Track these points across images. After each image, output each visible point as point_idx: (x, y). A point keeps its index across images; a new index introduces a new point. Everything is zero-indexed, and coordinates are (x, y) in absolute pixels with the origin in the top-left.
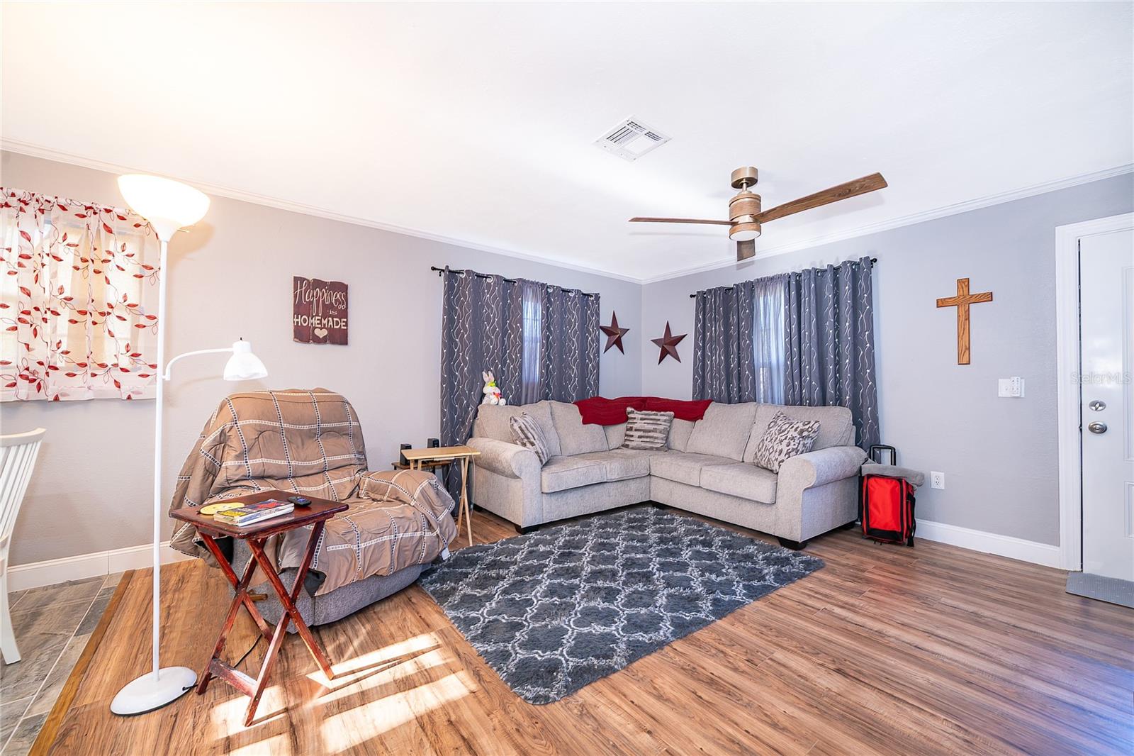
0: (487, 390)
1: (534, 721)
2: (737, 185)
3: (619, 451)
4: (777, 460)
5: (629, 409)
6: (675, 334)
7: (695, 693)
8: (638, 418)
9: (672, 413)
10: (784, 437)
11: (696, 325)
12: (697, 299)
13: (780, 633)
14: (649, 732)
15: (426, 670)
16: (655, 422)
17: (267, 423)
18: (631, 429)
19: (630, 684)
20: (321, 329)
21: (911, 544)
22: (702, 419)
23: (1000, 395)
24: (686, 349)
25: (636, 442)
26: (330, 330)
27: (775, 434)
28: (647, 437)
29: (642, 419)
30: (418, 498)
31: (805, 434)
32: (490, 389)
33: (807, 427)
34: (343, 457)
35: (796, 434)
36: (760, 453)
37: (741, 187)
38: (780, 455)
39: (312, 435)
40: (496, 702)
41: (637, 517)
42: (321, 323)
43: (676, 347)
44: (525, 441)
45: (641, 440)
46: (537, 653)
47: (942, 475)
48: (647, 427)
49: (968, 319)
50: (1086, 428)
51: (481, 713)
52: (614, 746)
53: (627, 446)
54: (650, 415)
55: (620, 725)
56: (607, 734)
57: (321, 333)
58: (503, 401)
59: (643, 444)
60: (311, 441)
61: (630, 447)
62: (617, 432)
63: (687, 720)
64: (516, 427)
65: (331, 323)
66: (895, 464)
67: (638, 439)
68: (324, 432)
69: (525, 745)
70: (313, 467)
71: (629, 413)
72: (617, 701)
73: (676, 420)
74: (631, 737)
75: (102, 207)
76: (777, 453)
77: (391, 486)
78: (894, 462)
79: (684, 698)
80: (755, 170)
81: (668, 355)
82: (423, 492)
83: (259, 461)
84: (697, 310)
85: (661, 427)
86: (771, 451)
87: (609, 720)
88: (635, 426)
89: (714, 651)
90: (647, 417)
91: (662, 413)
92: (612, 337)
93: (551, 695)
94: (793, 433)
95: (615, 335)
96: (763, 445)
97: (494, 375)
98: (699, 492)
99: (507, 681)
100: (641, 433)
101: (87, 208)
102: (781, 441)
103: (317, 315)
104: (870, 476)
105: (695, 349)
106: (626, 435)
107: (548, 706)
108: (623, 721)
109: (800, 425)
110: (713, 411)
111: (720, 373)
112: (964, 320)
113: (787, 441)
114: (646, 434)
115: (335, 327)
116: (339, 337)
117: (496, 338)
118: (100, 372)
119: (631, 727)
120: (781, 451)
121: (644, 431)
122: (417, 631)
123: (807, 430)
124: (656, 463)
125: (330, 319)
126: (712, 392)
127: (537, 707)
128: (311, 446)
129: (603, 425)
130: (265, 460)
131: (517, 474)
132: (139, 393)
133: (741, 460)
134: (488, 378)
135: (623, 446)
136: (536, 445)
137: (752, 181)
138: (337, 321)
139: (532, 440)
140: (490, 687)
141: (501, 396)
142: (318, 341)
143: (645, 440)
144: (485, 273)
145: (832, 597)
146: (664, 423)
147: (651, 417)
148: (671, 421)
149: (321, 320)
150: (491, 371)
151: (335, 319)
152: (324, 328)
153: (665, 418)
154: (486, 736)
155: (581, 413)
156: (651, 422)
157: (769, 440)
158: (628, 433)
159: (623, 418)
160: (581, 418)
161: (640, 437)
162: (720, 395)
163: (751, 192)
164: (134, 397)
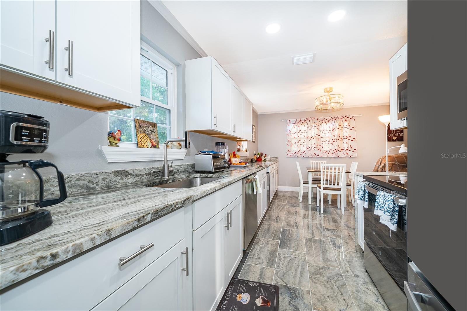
17: (394, 163)
20: (395, 137)
26: (397, 137)
42: (394, 135)
57: (394, 138)
65: (398, 135)
75: (345, 116)
101: (342, 117)
103: (393, 133)
115: (399, 136)
116: (400, 139)
118: (341, 151)
125: (398, 134)
132: (352, 155)
138: (400, 134)
142: (394, 140)
149: (394, 134)
151: (399, 134)
152: (396, 136)
164: (351, 156)
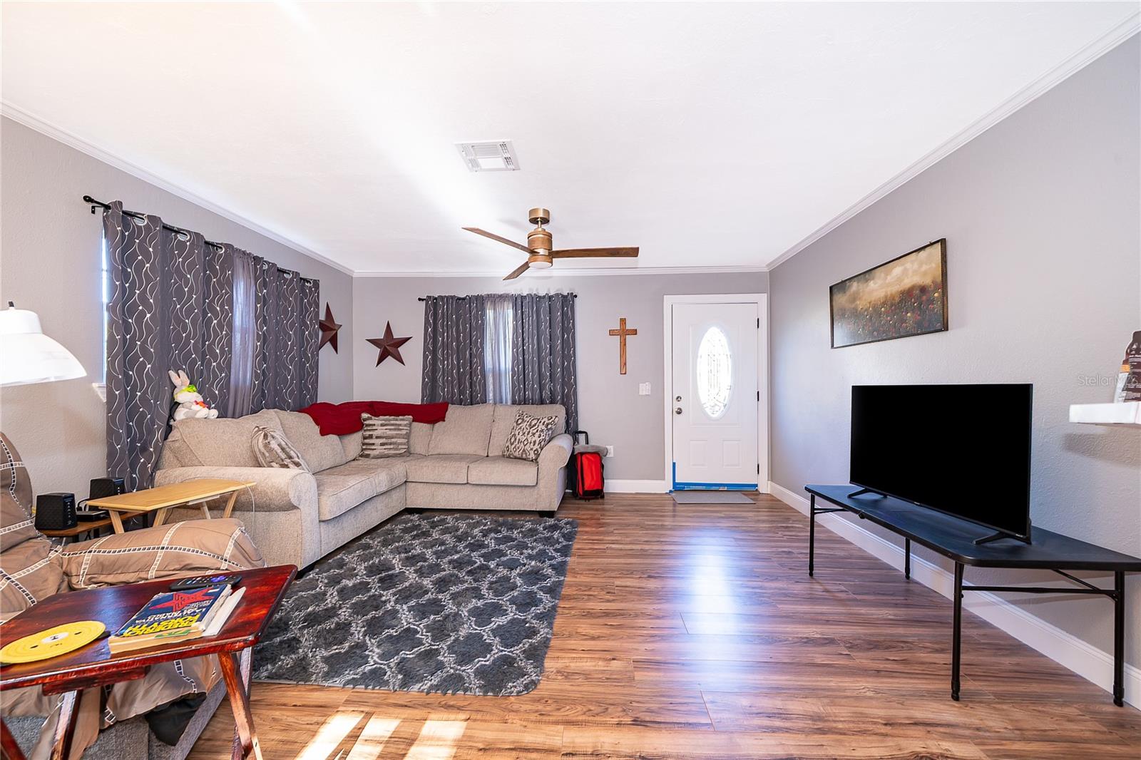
0: (180, 396)
1: (544, 701)
2: (534, 221)
3: (356, 463)
4: (532, 449)
5: (365, 415)
6: (397, 335)
7: (606, 625)
8: (378, 425)
9: (411, 417)
10: (535, 431)
11: (426, 330)
12: (426, 304)
13: (605, 571)
14: (614, 659)
15: (391, 737)
16: (397, 427)
18: (371, 437)
19: (568, 642)
21: (603, 497)
22: (444, 421)
23: (640, 393)
24: (414, 352)
25: (379, 450)
27: (527, 429)
28: (391, 444)
29: (382, 425)
30: (233, 556)
31: (550, 426)
32: (187, 395)
33: (551, 421)
35: (544, 427)
36: (513, 446)
37: (537, 223)
38: (534, 445)
40: (499, 712)
41: (407, 526)
43: (399, 349)
44: (287, 461)
45: (384, 447)
46: (479, 661)
47: (612, 447)
48: (389, 433)
49: (625, 345)
50: (674, 412)
51: (497, 725)
52: (607, 679)
53: (367, 456)
54: (390, 420)
55: (595, 666)
56: (596, 676)
58: (214, 413)
59: (386, 452)
61: (372, 456)
62: (354, 440)
63: (621, 640)
64: (274, 445)
66: (588, 443)
67: (382, 447)
69: (560, 718)
71: (365, 420)
72: (574, 655)
73: (415, 424)
74: (609, 668)
76: (532, 444)
77: (161, 553)
78: (587, 443)
79: (606, 631)
80: (547, 212)
81: (389, 357)
82: (237, 545)
84: (426, 314)
85: (404, 432)
86: (526, 443)
87: (584, 668)
88: (375, 433)
89: (586, 597)
90: (387, 422)
91: (401, 417)
92: (328, 333)
93: (534, 678)
94: (542, 427)
95: (330, 333)
96: (516, 439)
97: (187, 374)
98: (468, 488)
99: (486, 693)
100: (383, 441)
102: (534, 434)
104: (582, 454)
105: (424, 352)
106: (364, 444)
107: (538, 687)
108: (594, 664)
109: (546, 419)
110: (453, 412)
111: (452, 376)
112: (623, 345)
113: (538, 433)
114: (389, 441)
117: (194, 323)
119: (601, 663)
120: (535, 442)
121: (386, 438)
122: (321, 719)
123: (551, 423)
124: (415, 469)
126: (444, 394)
127: (532, 692)
129: (338, 435)
131: (295, 503)
133: (486, 455)
134: (180, 379)
135: (361, 456)
136: (303, 465)
137: (545, 221)
139: (296, 460)
140: (476, 707)
141: (206, 404)
143: (389, 447)
144: (176, 225)
145: (602, 540)
146: (405, 428)
147: (392, 422)
148: (410, 424)
150: (184, 370)
153: (405, 422)
154: (525, 734)
155: (317, 423)
156: (393, 427)
157: (521, 434)
158: (367, 441)
159: (357, 426)
160: (317, 429)
161: (382, 444)
162: (452, 397)
163: (545, 230)
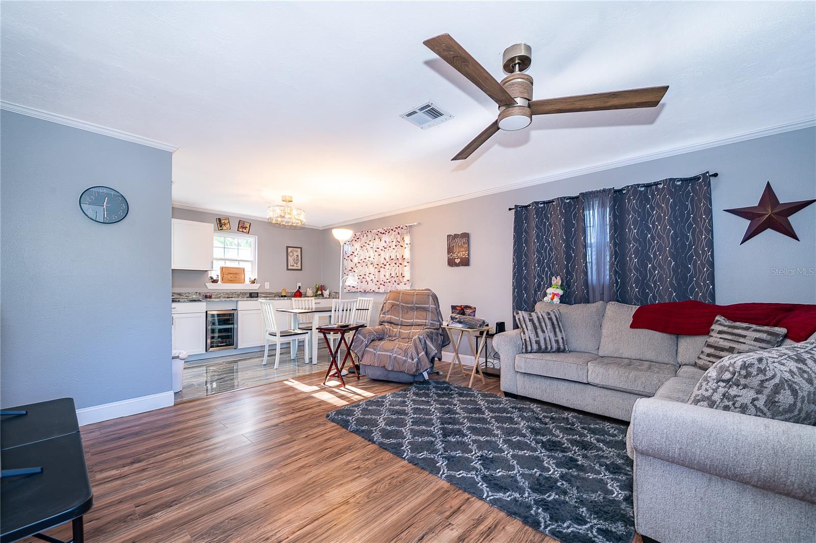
17: (395, 302)
20: (458, 259)
26: (462, 258)
34: (422, 321)
39: (412, 309)
42: (457, 256)
57: (457, 261)
60: (411, 311)
62: (690, 346)
65: (461, 255)
68: (417, 308)
70: (408, 322)
83: (390, 316)
103: (456, 252)
116: (466, 262)
125: (461, 253)
128: (410, 313)
130: (392, 316)
138: (464, 254)
142: (457, 265)
149: (457, 254)
